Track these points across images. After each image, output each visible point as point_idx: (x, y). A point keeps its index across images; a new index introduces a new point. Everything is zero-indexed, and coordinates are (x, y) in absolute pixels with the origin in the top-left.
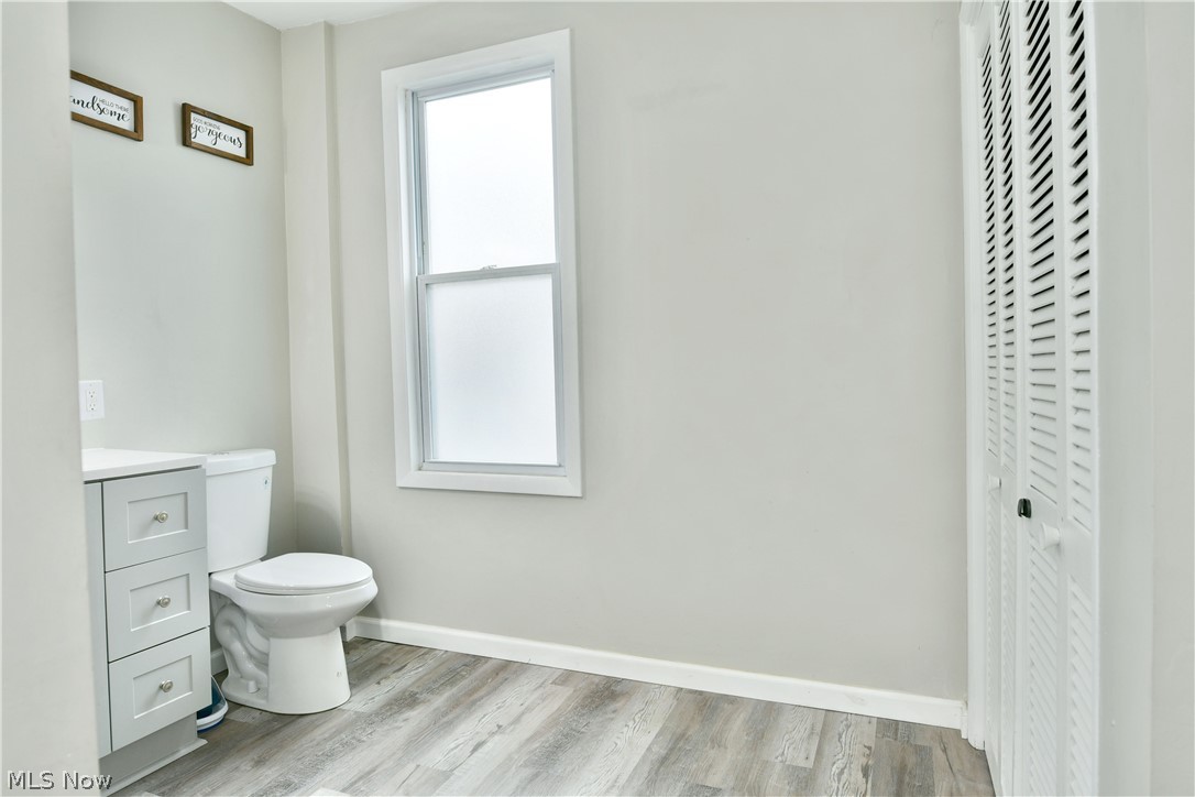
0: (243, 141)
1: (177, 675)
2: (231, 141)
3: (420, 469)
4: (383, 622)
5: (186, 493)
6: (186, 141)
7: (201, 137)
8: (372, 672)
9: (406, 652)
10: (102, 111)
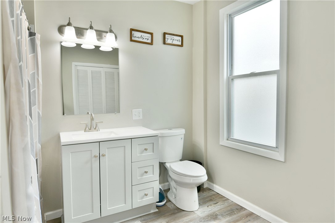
0: (181, 40)
1: (149, 192)
2: (177, 41)
3: (227, 140)
4: (215, 185)
5: (153, 143)
6: (164, 43)
7: (169, 41)
8: (208, 201)
9: (219, 197)
10: (143, 39)
